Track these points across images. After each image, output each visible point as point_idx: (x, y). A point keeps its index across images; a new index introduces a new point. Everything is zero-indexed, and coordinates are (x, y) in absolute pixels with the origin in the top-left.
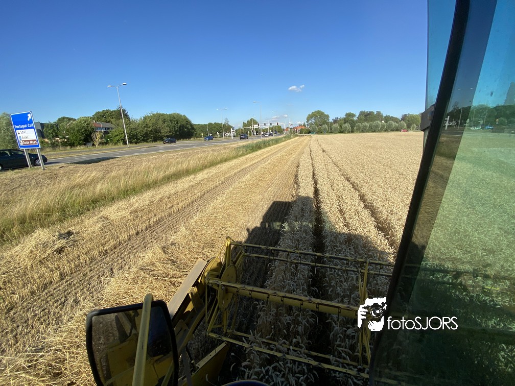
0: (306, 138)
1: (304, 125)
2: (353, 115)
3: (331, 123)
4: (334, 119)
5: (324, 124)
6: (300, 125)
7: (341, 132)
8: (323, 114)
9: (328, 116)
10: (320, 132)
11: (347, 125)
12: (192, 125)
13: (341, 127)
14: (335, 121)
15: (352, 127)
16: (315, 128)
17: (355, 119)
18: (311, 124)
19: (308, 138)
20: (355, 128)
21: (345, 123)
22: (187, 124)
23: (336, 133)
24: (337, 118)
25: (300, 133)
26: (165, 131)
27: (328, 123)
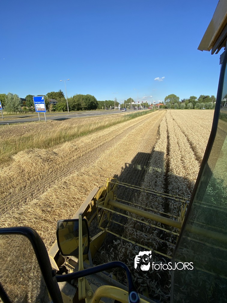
0: (163, 111)
1: (163, 103)
2: (195, 98)
3: (180, 102)
4: (183, 100)
5: (175, 103)
6: (160, 103)
7: (186, 108)
8: (175, 96)
9: (178, 98)
10: (173, 108)
11: (190, 105)
12: (97, 102)
13: (186, 105)
14: (183, 101)
15: (194, 105)
16: (170, 106)
17: (196, 100)
18: (167, 103)
19: (165, 111)
20: (196, 106)
21: (189, 103)
22: (94, 101)
23: (183, 109)
24: (185, 99)
25: (160, 108)
26: (83, 105)
27: (178, 102)
